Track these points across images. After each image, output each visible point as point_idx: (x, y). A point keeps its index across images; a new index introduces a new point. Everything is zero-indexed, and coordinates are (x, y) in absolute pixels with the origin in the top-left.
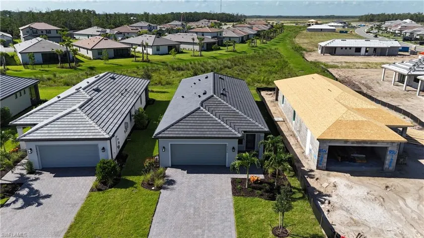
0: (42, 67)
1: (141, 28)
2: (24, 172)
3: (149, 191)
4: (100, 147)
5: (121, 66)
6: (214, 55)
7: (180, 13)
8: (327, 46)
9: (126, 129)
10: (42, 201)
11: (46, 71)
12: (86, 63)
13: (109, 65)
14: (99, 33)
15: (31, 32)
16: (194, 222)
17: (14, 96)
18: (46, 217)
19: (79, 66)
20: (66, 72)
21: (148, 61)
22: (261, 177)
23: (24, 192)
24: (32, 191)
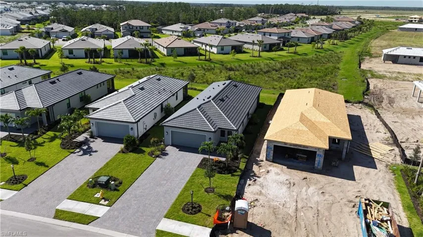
0: (127, 61)
1: (221, 24)
2: (88, 137)
3: (150, 157)
4: (130, 127)
5: (186, 63)
6: (272, 57)
7: (270, 5)
8: (389, 53)
9: (155, 117)
10: (92, 153)
11: (129, 64)
12: (161, 59)
13: (177, 62)
14: (181, 30)
15: (128, 27)
16: (165, 177)
17: (96, 86)
18: (91, 162)
19: (154, 62)
20: (142, 66)
21: (210, 60)
22: (224, 159)
23: (85, 148)
24: (90, 148)
